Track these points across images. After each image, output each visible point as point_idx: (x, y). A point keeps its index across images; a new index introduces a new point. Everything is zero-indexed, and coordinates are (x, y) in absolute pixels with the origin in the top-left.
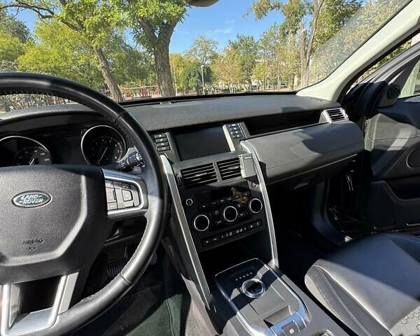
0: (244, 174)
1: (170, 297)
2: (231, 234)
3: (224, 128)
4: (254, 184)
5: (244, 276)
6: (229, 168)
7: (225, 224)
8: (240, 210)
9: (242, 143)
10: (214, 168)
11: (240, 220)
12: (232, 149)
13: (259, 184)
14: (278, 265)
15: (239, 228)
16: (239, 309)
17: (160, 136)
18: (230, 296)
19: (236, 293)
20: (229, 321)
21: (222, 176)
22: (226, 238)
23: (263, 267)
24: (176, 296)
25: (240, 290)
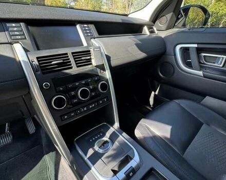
0: (94, 63)
1: (46, 154)
2: (85, 109)
3: (78, 26)
4: (102, 71)
5: (96, 137)
6: (82, 58)
7: (80, 102)
8: (92, 91)
9: (92, 40)
10: (69, 57)
11: (92, 98)
12: (85, 44)
13: (105, 71)
14: (119, 126)
15: (91, 104)
16: (93, 165)
17: (14, 25)
18: (86, 155)
19: (91, 152)
20: (85, 176)
21: (76, 64)
22: (81, 113)
23: (110, 130)
24: (51, 153)
25: (94, 149)
